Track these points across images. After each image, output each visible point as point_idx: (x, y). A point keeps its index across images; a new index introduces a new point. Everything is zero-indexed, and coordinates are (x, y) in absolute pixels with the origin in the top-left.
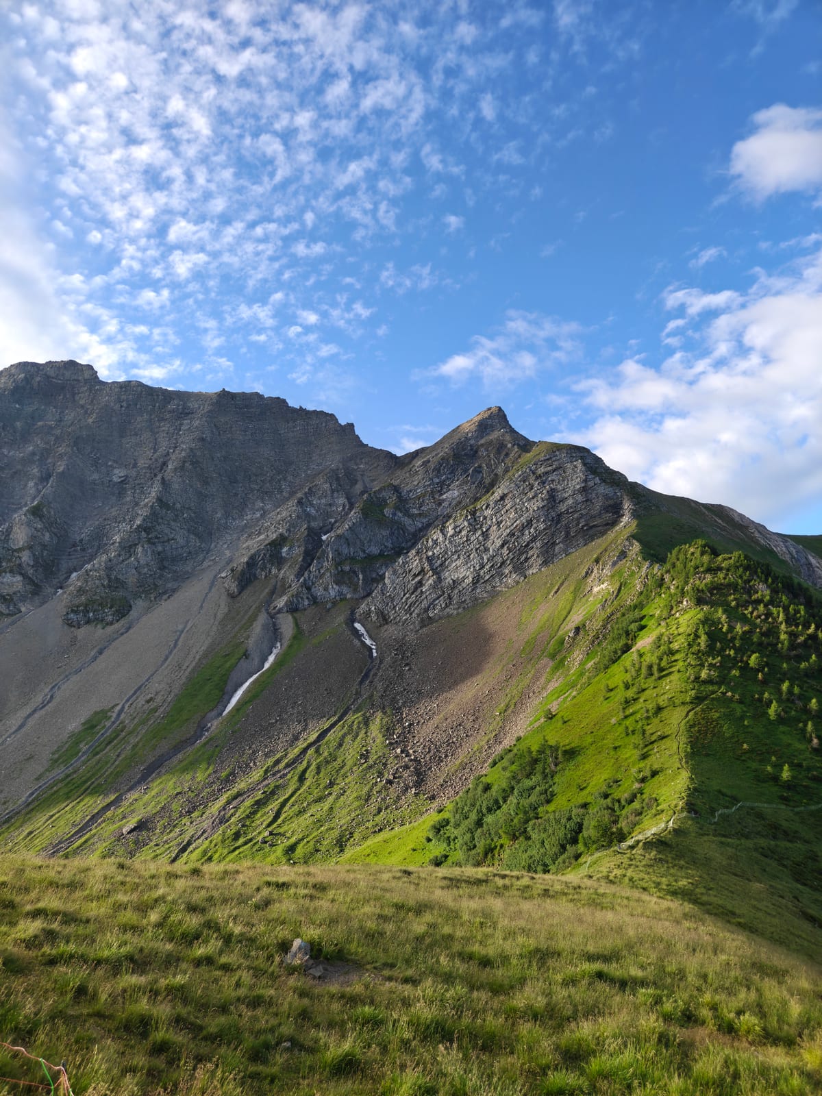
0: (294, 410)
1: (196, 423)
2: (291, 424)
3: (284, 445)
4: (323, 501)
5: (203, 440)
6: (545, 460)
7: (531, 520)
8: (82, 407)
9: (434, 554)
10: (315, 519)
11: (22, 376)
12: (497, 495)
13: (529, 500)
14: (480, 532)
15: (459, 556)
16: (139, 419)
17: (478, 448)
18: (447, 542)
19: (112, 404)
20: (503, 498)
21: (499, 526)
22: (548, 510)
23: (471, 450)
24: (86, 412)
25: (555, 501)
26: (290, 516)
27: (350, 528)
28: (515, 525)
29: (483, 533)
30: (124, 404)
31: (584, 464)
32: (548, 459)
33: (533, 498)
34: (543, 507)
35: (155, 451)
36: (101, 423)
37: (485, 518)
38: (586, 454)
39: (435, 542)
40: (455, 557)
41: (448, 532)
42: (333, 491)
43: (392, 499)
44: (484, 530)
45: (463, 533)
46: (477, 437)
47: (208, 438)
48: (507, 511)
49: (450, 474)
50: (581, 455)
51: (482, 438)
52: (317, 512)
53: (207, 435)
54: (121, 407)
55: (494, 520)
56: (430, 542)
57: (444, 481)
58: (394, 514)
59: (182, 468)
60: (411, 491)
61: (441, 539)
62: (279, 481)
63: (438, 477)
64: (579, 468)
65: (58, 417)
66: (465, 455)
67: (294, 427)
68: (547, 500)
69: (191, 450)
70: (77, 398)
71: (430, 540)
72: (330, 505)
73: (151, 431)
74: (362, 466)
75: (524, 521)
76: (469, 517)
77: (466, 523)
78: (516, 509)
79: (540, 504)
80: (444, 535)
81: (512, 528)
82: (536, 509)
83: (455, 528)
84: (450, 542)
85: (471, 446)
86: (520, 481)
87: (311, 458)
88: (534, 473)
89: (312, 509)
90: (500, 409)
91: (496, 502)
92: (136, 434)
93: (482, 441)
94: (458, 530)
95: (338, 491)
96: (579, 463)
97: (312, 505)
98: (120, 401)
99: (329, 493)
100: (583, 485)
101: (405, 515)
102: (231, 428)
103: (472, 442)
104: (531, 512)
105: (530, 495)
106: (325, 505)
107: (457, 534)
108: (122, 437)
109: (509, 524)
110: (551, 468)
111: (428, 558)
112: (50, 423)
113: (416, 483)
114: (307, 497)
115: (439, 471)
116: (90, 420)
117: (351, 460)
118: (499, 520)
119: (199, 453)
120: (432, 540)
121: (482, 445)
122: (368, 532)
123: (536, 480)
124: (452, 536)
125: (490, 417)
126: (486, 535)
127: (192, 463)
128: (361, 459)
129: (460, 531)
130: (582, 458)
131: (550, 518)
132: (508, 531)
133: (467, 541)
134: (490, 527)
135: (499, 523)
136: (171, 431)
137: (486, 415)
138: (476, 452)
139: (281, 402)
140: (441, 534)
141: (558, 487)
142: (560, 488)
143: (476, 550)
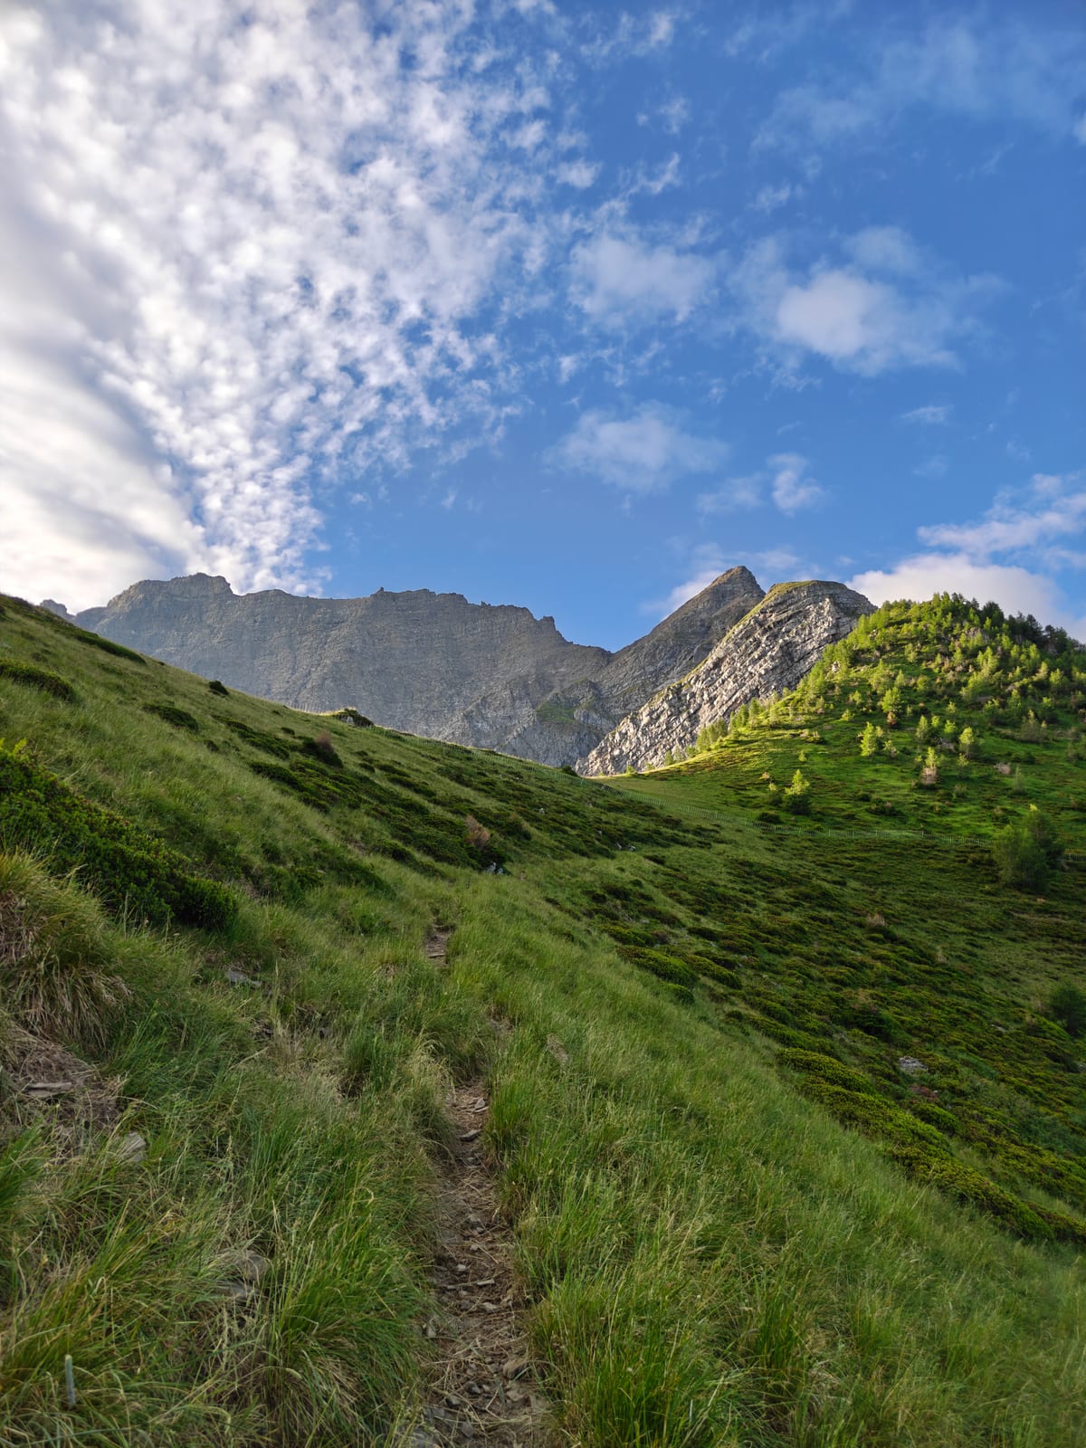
0: (475, 608)
1: (345, 632)
2: (469, 626)
3: (460, 653)
4: (501, 713)
5: (351, 651)
6: (776, 605)
7: (757, 690)
8: (209, 626)
9: (622, 752)
10: (487, 736)
11: (141, 596)
12: (710, 663)
13: (754, 662)
14: (685, 715)
15: (656, 751)
16: (276, 634)
17: (711, 623)
18: (640, 733)
19: (244, 620)
20: (717, 664)
21: (712, 703)
22: (782, 673)
23: (702, 626)
24: (212, 632)
25: (792, 660)
26: (453, 733)
27: (519, 735)
28: (733, 699)
29: (690, 716)
30: (259, 618)
31: (835, 603)
32: (780, 604)
33: (760, 658)
34: (774, 668)
35: (294, 671)
36: (229, 642)
37: (693, 695)
38: (838, 591)
39: (624, 736)
40: (651, 753)
41: (641, 720)
42: (514, 699)
43: (587, 697)
44: (692, 711)
45: (663, 718)
46: (711, 608)
47: (358, 649)
48: (723, 682)
49: (669, 658)
50: (831, 592)
51: (718, 609)
52: (491, 727)
53: (357, 645)
54: (255, 621)
55: (706, 697)
56: (617, 737)
57: (661, 669)
58: (587, 716)
59: (321, 686)
60: (614, 686)
61: (632, 730)
62: (451, 697)
63: (651, 664)
64: (827, 609)
65: (179, 642)
66: (693, 633)
67: (474, 629)
68: (780, 658)
69: (335, 664)
70: (205, 617)
71: (617, 735)
72: (510, 717)
73: (290, 647)
74: (562, 670)
75: (747, 691)
76: (671, 697)
77: (666, 705)
78: (736, 676)
79: (769, 665)
80: (636, 725)
81: (730, 703)
82: (763, 672)
83: (651, 714)
84: (644, 734)
85: (701, 620)
86: (741, 638)
87: (496, 666)
88: (761, 625)
89: (485, 724)
90: (744, 569)
91: (708, 672)
92: (271, 654)
93: (718, 613)
94: (654, 716)
95: (521, 699)
96: (827, 604)
97: (484, 718)
98: (253, 614)
99: (508, 701)
100: (833, 632)
101: (602, 717)
102: (389, 634)
103: (704, 616)
104: (757, 677)
105: (756, 655)
106: (504, 718)
107: (652, 721)
108: (254, 658)
109: (726, 698)
110: (785, 615)
111: (613, 758)
112: (169, 649)
113: (621, 676)
114: (479, 710)
115: (654, 656)
116: (215, 641)
117: (548, 664)
118: (712, 695)
119: (344, 667)
120: (620, 733)
121: (717, 617)
122: (545, 739)
123: (763, 633)
124: (647, 725)
125: (729, 581)
126: (694, 719)
127: (335, 680)
128: (562, 661)
129: (658, 717)
130: (831, 596)
131: (786, 683)
132: (724, 708)
133: (667, 729)
134: (700, 706)
135: (711, 700)
136: (315, 645)
137: (725, 580)
138: (709, 628)
139: (458, 599)
140: (631, 725)
141: (797, 639)
142: (798, 639)
143: (680, 740)
